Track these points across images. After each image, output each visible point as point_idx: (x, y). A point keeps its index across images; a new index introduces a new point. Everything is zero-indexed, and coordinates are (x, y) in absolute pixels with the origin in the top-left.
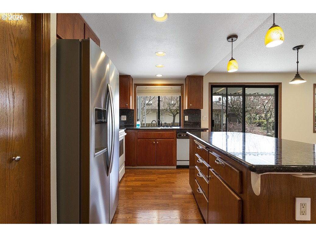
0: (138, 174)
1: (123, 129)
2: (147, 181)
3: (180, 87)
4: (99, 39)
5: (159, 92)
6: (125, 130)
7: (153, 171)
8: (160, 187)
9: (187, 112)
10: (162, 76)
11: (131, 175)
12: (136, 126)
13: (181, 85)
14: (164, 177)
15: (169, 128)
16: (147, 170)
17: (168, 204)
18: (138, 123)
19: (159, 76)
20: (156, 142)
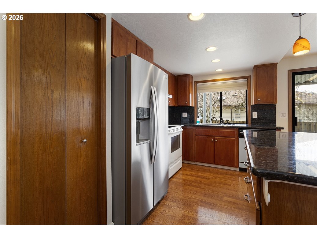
0: (195, 170)
1: (180, 125)
2: (201, 177)
3: (247, 79)
4: (152, 49)
5: (221, 87)
6: (182, 126)
7: (211, 169)
8: (212, 186)
9: (255, 108)
10: (222, 70)
11: (188, 169)
12: (196, 123)
13: (248, 77)
14: (221, 178)
15: (232, 125)
16: (205, 168)
17: (216, 205)
18: (198, 120)
19: (219, 70)
20: (214, 140)
